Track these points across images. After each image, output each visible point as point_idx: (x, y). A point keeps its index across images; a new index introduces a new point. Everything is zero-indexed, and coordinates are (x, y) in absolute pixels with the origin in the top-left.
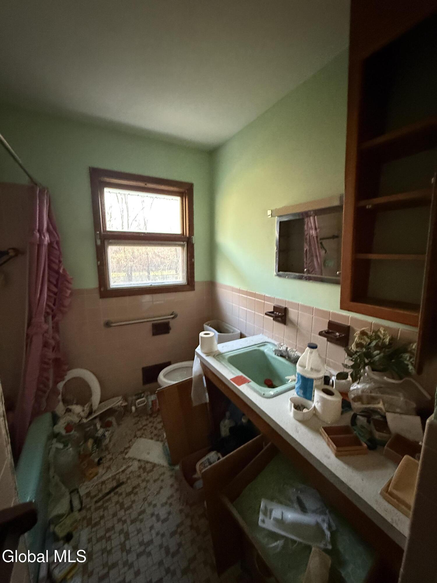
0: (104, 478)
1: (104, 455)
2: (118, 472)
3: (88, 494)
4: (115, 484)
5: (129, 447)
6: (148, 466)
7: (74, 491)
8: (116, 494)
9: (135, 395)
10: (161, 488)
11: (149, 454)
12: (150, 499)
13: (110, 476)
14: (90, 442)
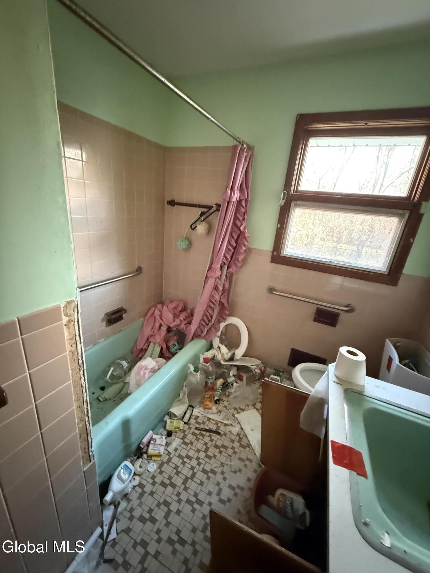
0: (211, 416)
1: (224, 399)
2: (222, 421)
3: (197, 417)
4: (214, 428)
5: (243, 410)
6: (244, 440)
7: (191, 406)
8: (210, 436)
9: (275, 369)
10: (240, 470)
11: (251, 430)
12: (226, 469)
13: (216, 419)
14: (220, 381)
